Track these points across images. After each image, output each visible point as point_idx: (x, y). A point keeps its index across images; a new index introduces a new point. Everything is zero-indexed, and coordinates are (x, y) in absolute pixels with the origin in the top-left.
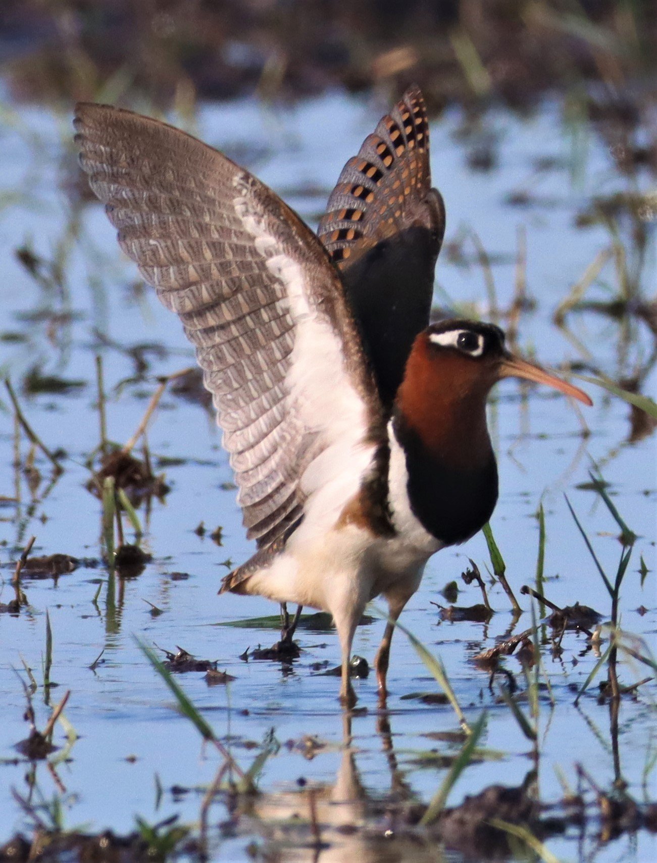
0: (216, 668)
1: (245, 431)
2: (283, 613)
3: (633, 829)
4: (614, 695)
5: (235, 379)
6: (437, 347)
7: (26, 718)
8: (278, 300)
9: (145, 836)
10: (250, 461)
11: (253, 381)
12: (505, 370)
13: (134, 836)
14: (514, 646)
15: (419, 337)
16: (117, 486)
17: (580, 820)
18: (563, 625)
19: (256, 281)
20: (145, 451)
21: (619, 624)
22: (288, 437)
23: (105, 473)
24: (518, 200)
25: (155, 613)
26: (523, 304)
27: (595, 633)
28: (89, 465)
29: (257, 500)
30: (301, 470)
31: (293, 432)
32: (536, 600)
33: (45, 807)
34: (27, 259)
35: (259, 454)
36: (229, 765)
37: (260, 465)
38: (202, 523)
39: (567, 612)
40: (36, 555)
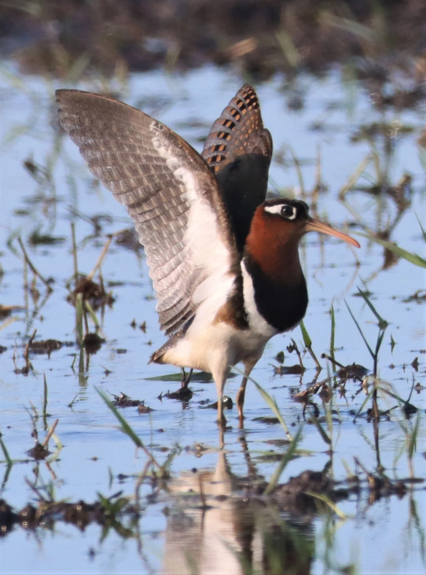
0: (143, 405)
1: (162, 267)
2: (182, 372)
3: (388, 494)
4: (376, 416)
5: (157, 238)
6: (269, 214)
7: (33, 435)
8: (181, 193)
9: (103, 504)
10: (165, 284)
11: (168, 239)
12: (309, 227)
13: (97, 504)
14: (318, 389)
15: (258, 208)
16: (84, 299)
17: (357, 490)
18: (346, 376)
19: (169, 184)
20: (101, 279)
21: (379, 375)
22: (185, 271)
23: (77, 291)
24: (317, 127)
25: (107, 372)
26: (320, 188)
27: (365, 381)
28: (68, 287)
29: (168, 308)
30: (192, 290)
31: (188, 269)
32: (330, 362)
33: (44, 488)
34: (30, 166)
35: (170, 281)
36: (152, 461)
37: (169, 287)
38: (134, 320)
39: (348, 368)
40: (37, 340)
